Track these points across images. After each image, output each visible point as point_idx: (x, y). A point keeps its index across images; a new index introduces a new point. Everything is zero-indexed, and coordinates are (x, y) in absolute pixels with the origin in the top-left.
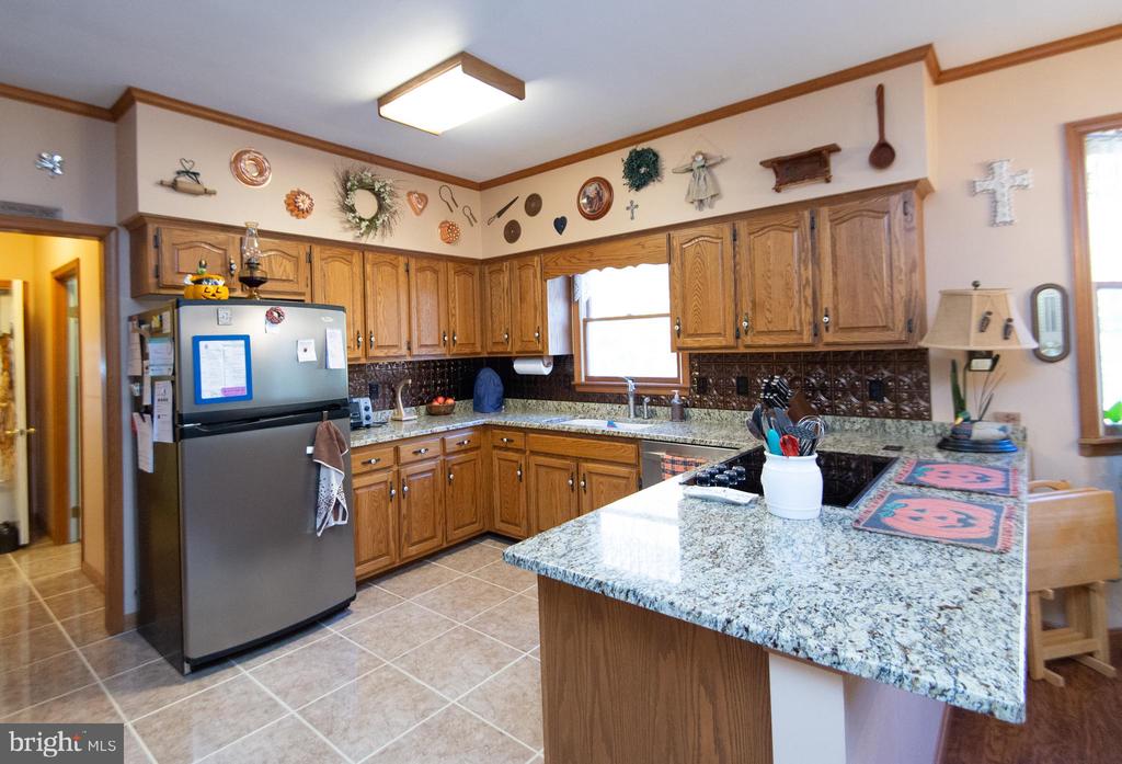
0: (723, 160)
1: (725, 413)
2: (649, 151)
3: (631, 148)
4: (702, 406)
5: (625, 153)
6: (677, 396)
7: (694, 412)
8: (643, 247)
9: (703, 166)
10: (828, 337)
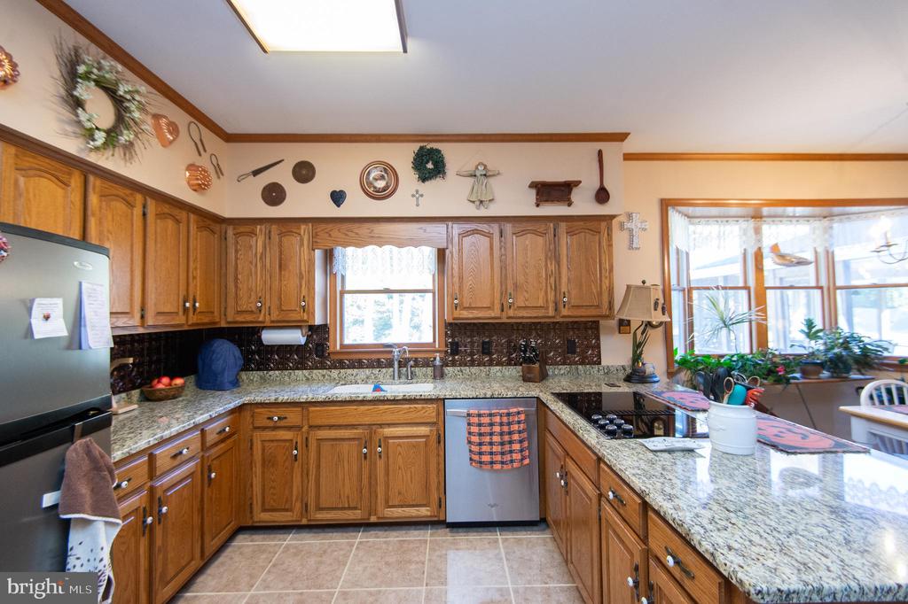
0: (499, 174)
1: (474, 370)
2: (438, 151)
3: (422, 144)
4: (454, 364)
5: (416, 147)
6: (438, 358)
7: (449, 370)
8: (425, 231)
9: (485, 175)
10: (565, 312)
